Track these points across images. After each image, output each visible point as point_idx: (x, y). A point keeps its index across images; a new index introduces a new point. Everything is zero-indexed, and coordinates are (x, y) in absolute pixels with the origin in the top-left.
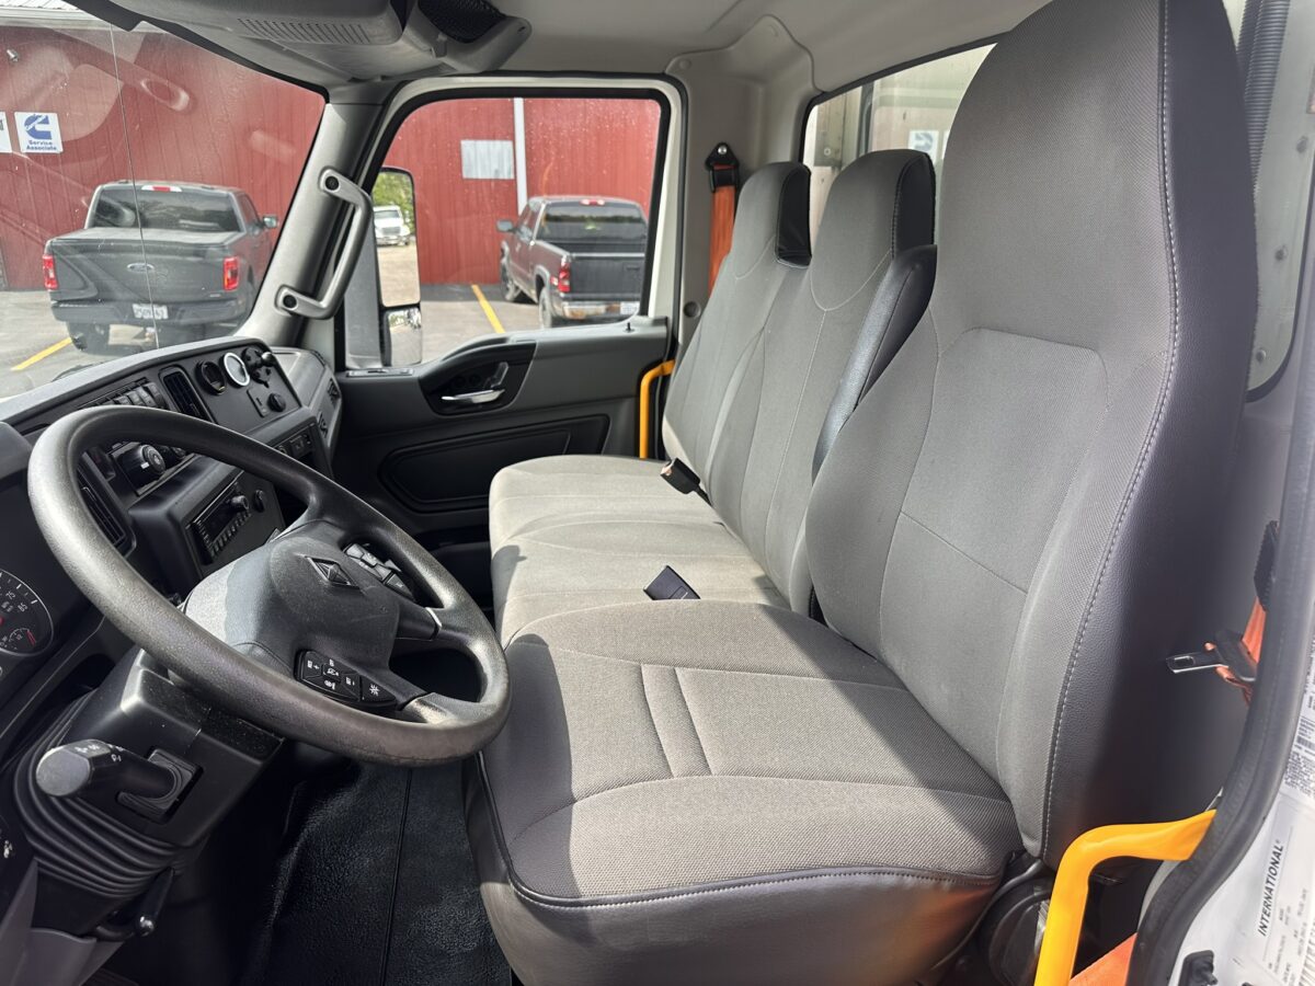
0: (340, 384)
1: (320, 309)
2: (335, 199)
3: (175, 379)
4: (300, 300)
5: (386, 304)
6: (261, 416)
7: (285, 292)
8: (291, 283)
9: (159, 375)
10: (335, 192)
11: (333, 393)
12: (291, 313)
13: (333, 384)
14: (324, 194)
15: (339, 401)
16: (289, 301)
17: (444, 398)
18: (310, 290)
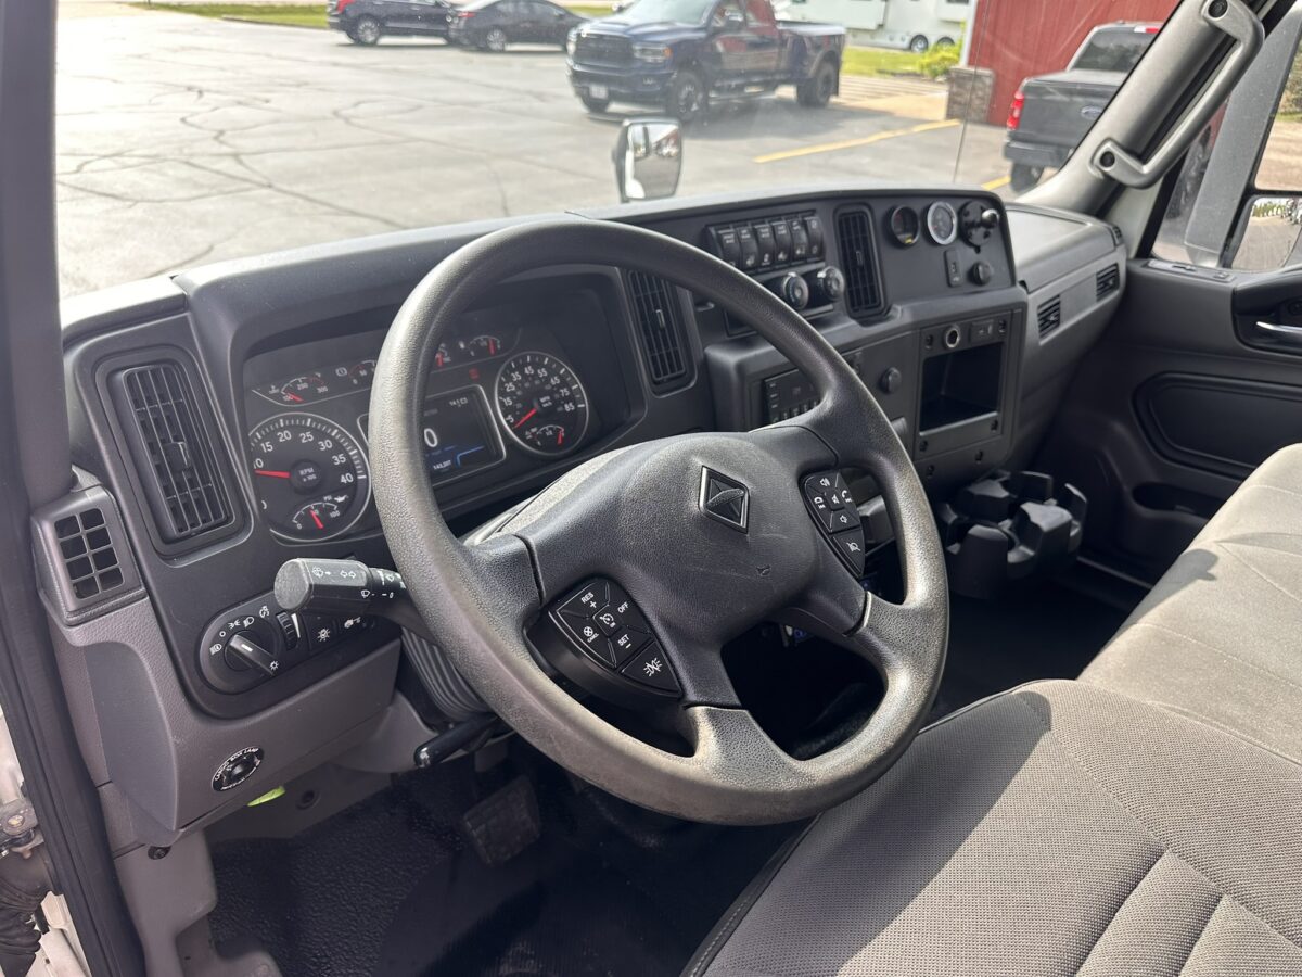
0: (1129, 273)
1: (1138, 174)
2: (1216, 30)
3: (854, 219)
4: (1120, 159)
5: (1259, 184)
6: (949, 285)
7: (1108, 146)
8: (1118, 137)
9: (835, 211)
10: (1217, 21)
11: (1106, 281)
12: (1105, 174)
13: (1117, 271)
14: (1203, 23)
15: (1116, 294)
16: (1107, 159)
17: (1259, 324)
18: (1140, 150)
